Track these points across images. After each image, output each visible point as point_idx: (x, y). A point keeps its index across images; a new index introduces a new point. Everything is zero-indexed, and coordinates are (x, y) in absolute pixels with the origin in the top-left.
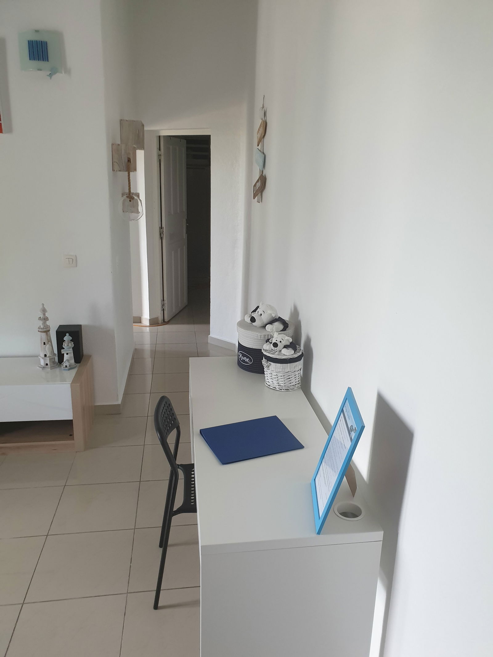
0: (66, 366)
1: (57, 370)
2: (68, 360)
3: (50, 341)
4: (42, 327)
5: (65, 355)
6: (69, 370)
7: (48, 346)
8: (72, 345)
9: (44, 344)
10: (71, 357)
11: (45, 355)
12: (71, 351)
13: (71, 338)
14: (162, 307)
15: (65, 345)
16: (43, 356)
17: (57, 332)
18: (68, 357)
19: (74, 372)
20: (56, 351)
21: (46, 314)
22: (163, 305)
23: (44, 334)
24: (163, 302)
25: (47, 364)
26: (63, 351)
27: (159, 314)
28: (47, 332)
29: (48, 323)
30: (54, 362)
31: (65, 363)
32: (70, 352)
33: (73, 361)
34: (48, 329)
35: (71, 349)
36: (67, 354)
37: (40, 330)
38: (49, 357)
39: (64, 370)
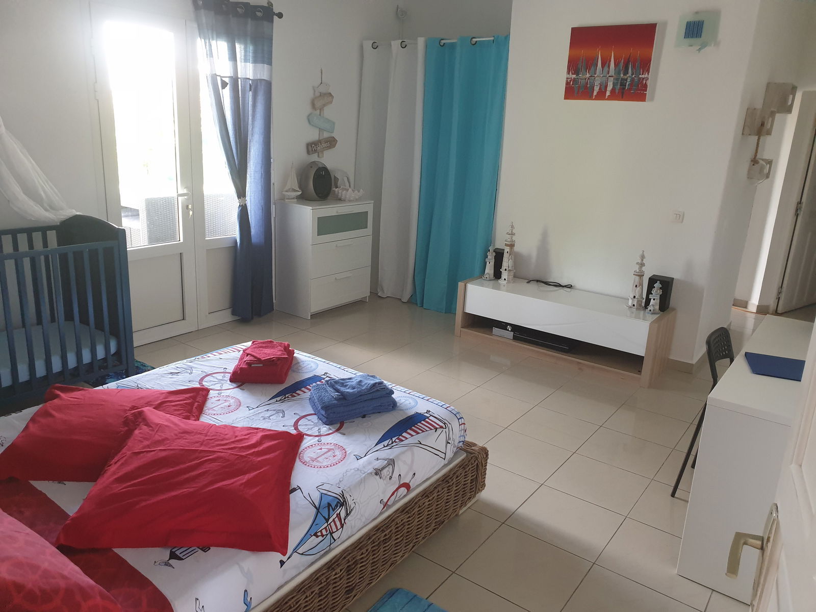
0: (650, 310)
1: (642, 312)
2: (653, 305)
3: (641, 284)
4: (638, 271)
5: (652, 300)
6: (652, 314)
7: (638, 289)
8: (660, 292)
9: (636, 286)
10: (656, 303)
11: (634, 297)
12: (658, 297)
13: (661, 286)
14: (778, 295)
15: (654, 291)
16: (633, 297)
17: (649, 278)
18: (655, 303)
19: (656, 316)
20: (644, 296)
21: (644, 260)
22: (779, 293)
23: (637, 278)
24: (780, 289)
25: (634, 305)
26: (651, 296)
27: (772, 303)
28: (641, 276)
29: (644, 269)
30: (640, 305)
31: (650, 308)
32: (656, 298)
33: (657, 307)
34: (642, 274)
35: (659, 296)
36: (654, 299)
37: (636, 273)
38: (637, 299)
39: (648, 313)
